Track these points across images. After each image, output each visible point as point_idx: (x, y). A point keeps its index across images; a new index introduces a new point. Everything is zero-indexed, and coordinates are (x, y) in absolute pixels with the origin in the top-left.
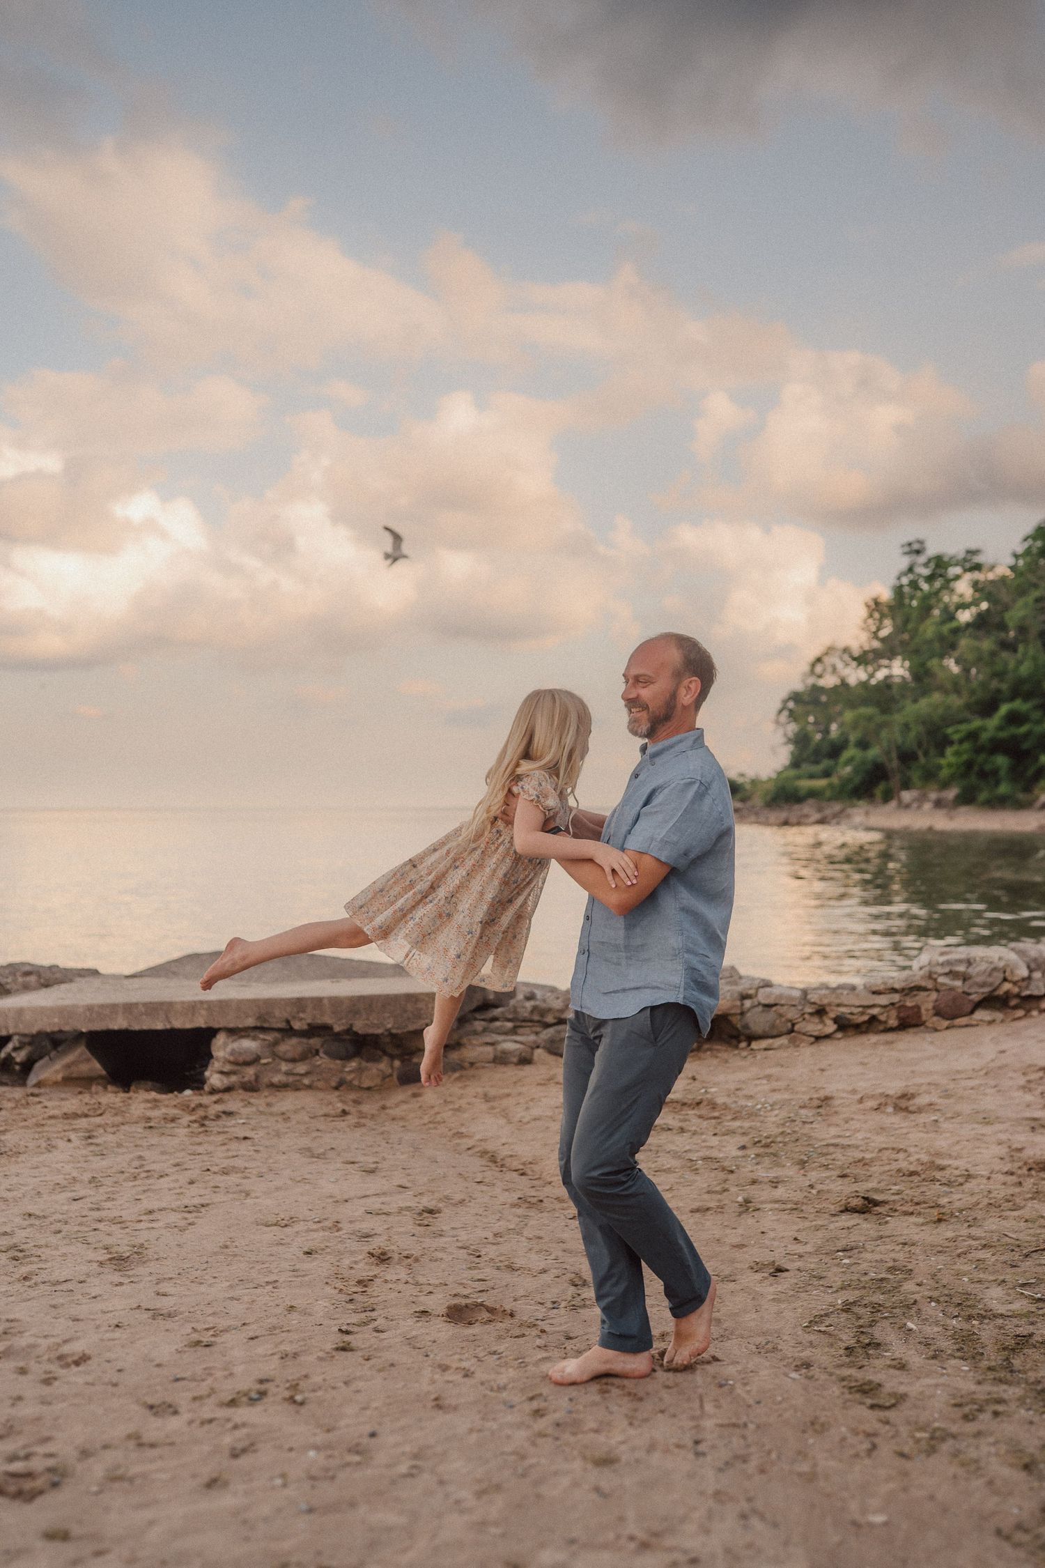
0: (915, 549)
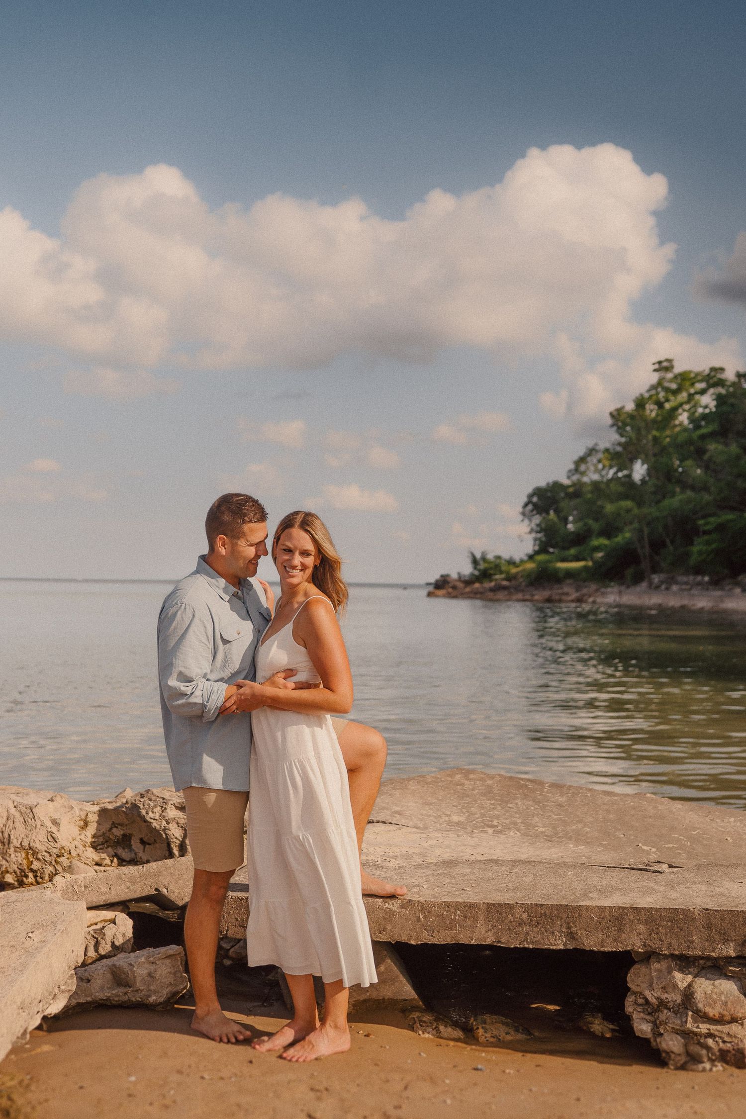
0: (664, 366)
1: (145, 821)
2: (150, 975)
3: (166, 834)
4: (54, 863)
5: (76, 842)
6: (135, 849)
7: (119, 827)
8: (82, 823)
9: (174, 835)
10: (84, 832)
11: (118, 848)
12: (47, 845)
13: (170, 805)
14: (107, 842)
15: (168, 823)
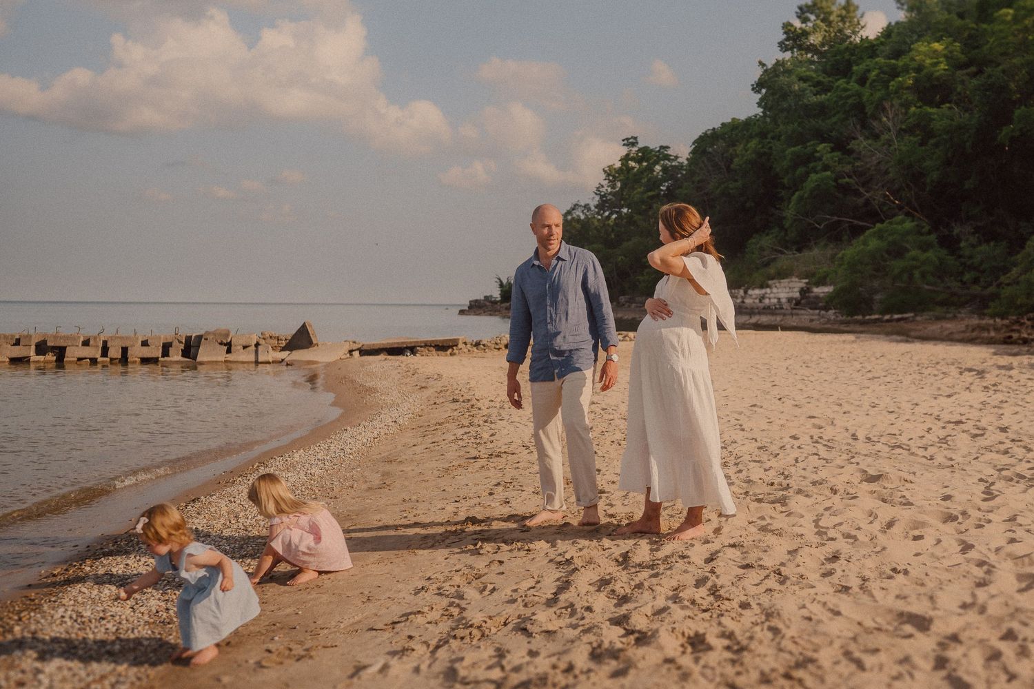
0: (630, 142)
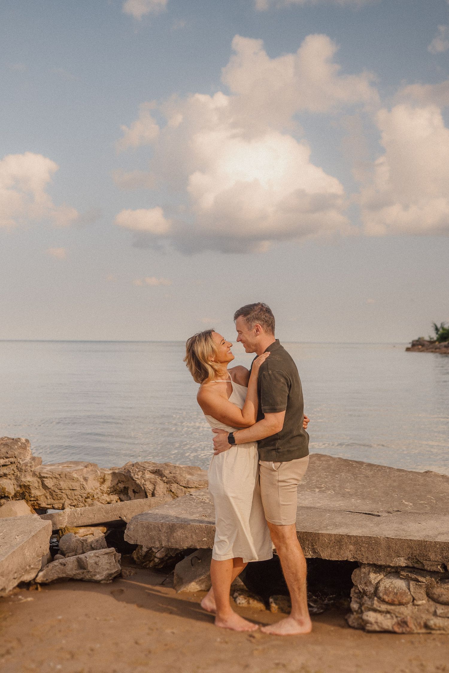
1: (134, 480)
2: (96, 563)
3: (144, 487)
4: (84, 502)
5: (97, 490)
6: (130, 495)
7: (122, 483)
8: (102, 480)
9: (148, 488)
10: (103, 485)
11: (121, 495)
12: (80, 491)
13: (147, 471)
14: (115, 491)
15: (145, 481)
